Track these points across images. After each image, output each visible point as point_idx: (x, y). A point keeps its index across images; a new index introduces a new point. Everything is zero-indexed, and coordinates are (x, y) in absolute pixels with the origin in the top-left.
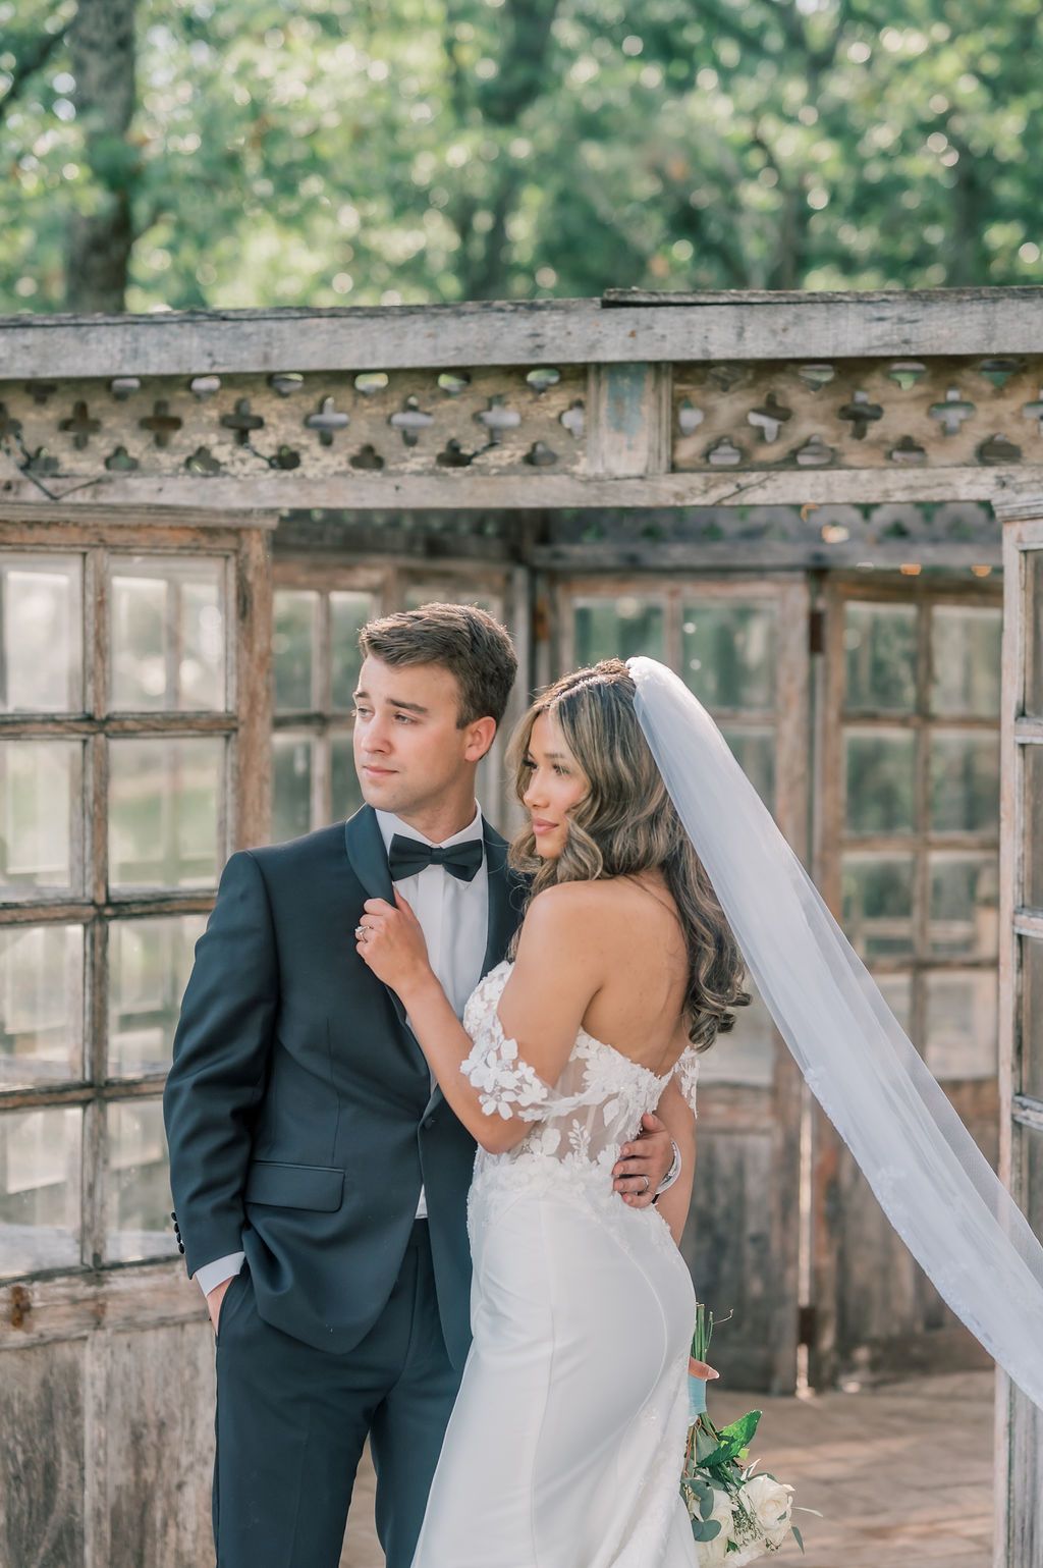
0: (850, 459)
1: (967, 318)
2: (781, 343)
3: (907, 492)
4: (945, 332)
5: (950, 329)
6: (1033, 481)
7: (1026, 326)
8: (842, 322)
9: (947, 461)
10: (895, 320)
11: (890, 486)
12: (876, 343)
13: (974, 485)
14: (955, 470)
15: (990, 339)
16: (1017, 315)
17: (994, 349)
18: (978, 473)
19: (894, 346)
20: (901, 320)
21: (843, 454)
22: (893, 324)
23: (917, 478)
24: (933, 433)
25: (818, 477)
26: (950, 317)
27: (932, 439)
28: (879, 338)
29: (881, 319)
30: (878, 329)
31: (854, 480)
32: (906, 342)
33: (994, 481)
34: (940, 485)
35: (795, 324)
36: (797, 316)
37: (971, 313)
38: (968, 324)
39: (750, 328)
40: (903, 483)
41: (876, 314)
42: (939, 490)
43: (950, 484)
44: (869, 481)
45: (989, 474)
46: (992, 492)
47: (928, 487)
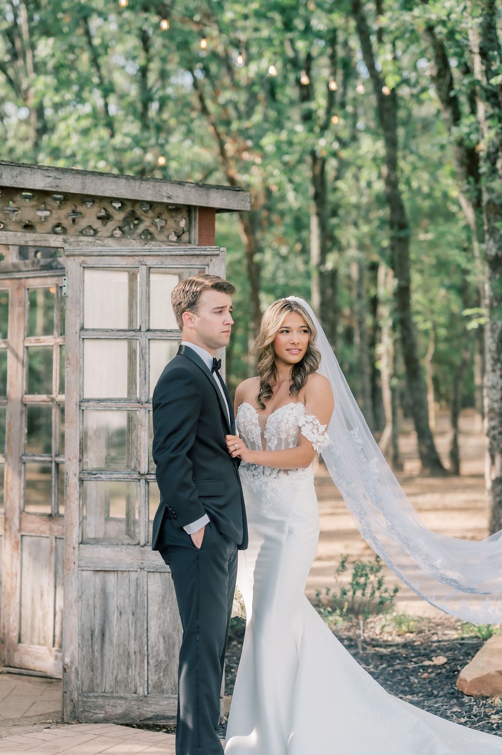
0: (10, 228)
1: (77, 180)
2: (15, 181)
3: (33, 242)
4: (69, 184)
5: (72, 183)
6: (75, 241)
7: (95, 185)
8: (36, 176)
9: (43, 232)
10: (53, 177)
11: (28, 239)
12: (48, 185)
13: (55, 241)
14: (47, 235)
15: (84, 188)
16: (92, 181)
17: (85, 192)
18: (57, 237)
19: (53, 187)
20: (55, 178)
21: (7, 225)
22: (53, 179)
23: (37, 237)
24: (38, 220)
25: (3, 234)
26: (72, 179)
27: (37, 222)
28: (49, 183)
29: (49, 177)
30: (49, 180)
31: (15, 236)
32: (57, 186)
33: (62, 240)
34: (44, 240)
35: (20, 175)
36: (21, 172)
37: (78, 178)
38: (77, 182)
39: (5, 174)
40: (32, 239)
41: (47, 175)
42: (44, 242)
43: (48, 240)
44: (20, 237)
45: (60, 238)
46: (62, 244)
47: (41, 241)
